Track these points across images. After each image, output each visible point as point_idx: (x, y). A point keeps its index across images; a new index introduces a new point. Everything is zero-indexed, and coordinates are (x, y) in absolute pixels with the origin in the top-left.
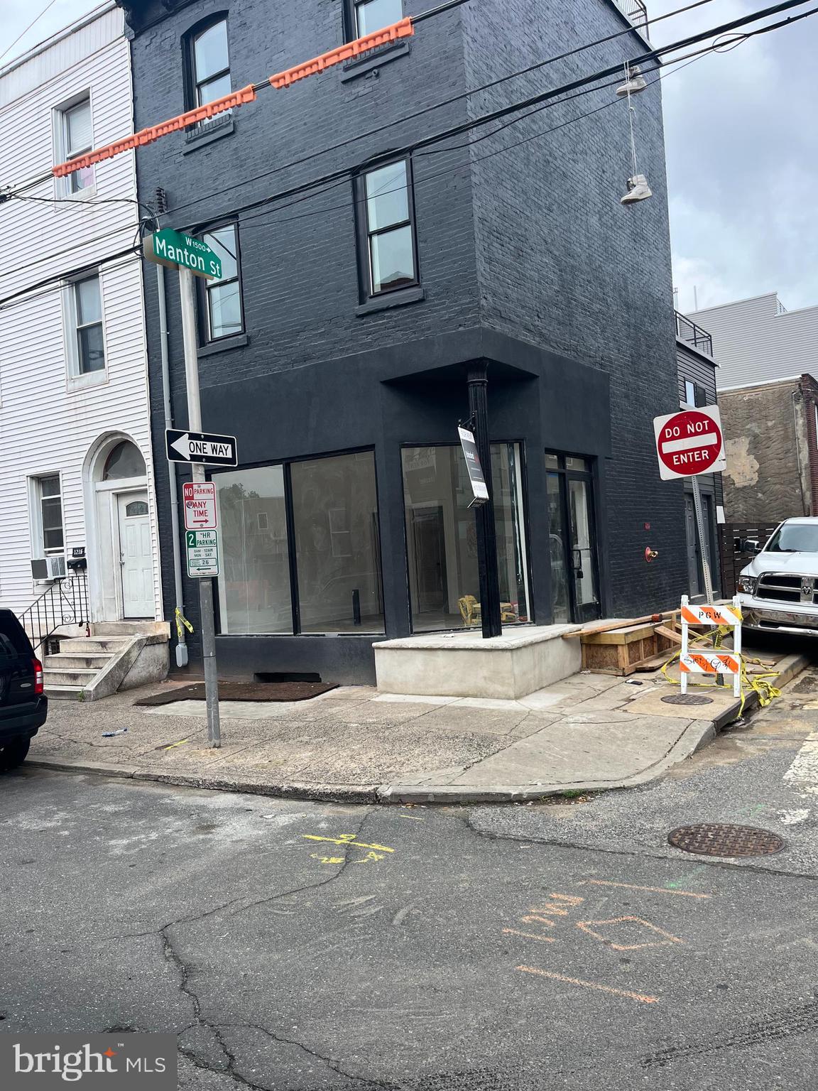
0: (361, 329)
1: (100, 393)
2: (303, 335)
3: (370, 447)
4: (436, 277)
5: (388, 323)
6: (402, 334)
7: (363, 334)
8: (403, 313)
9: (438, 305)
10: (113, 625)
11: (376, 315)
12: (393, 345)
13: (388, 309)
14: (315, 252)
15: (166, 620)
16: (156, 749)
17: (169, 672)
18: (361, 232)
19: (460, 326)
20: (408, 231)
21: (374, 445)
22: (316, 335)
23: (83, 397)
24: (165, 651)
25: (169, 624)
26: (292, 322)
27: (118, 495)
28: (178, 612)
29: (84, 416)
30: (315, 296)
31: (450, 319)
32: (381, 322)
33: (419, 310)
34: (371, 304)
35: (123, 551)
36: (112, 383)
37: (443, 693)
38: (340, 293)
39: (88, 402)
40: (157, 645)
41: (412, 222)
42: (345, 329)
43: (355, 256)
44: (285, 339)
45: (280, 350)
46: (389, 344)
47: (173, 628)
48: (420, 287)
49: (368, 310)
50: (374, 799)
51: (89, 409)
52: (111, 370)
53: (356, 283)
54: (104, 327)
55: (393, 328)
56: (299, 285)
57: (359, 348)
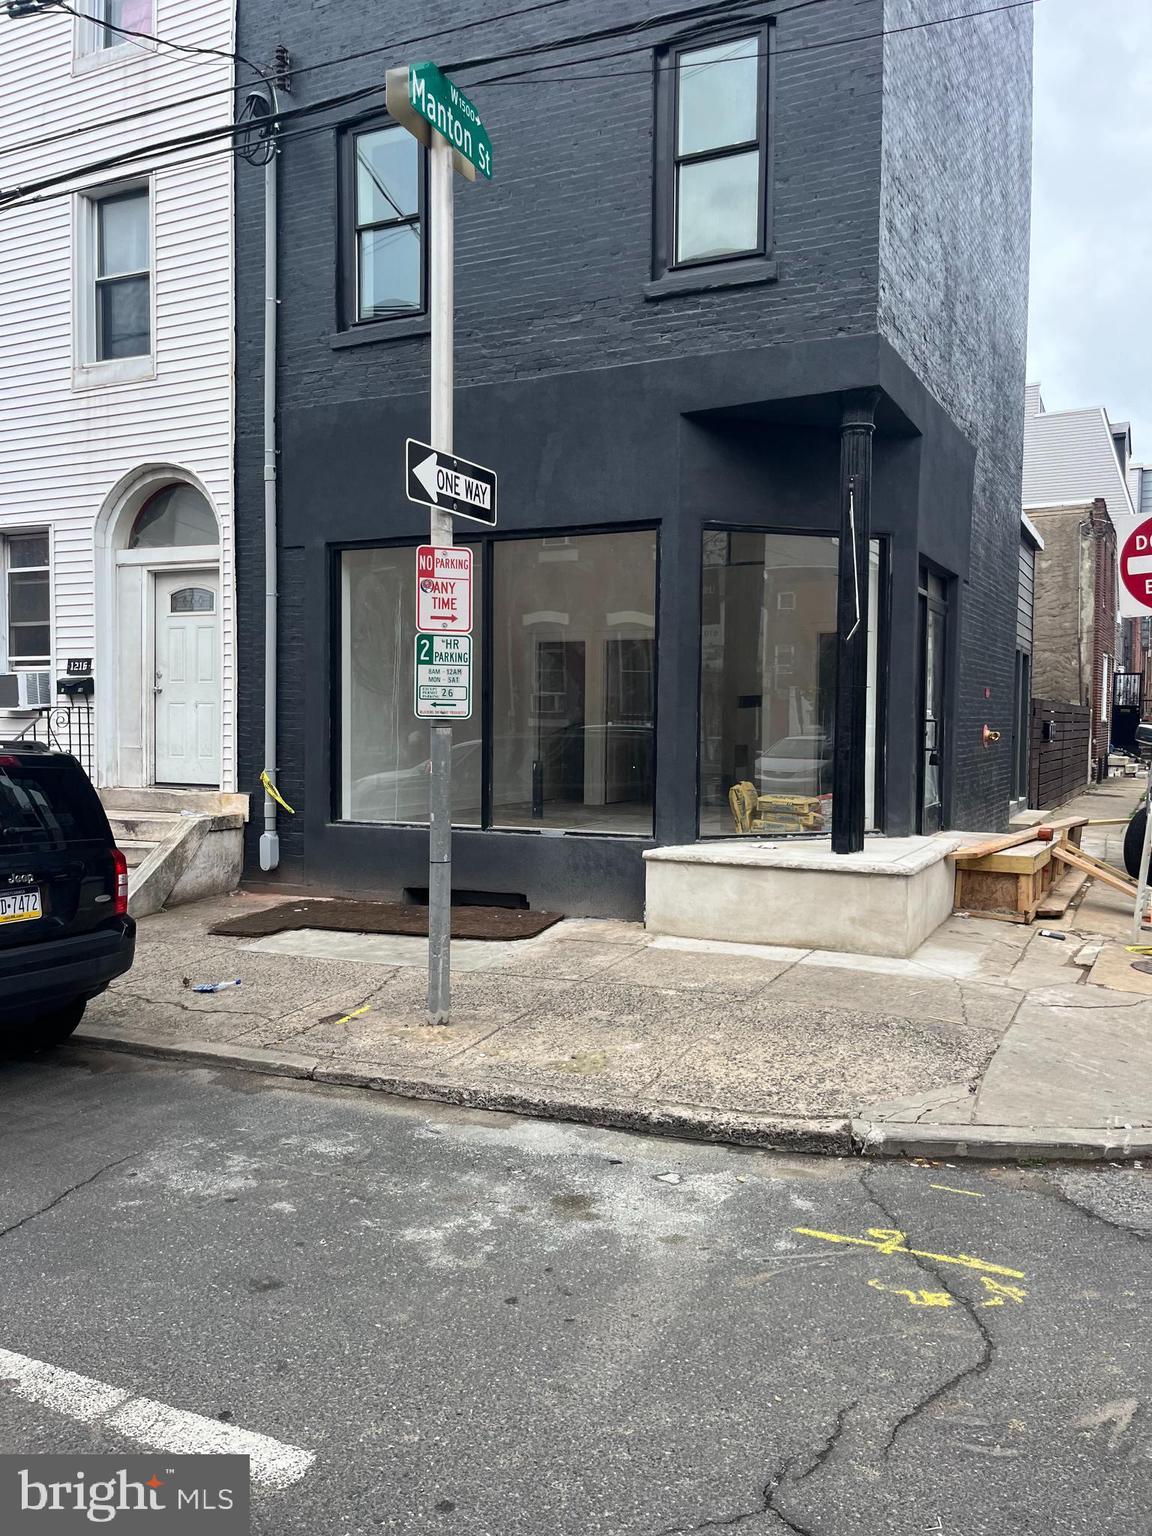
0: (651, 322)
1: (138, 396)
2: (539, 325)
3: (652, 524)
4: (802, 243)
5: (704, 315)
6: (731, 336)
7: (653, 331)
8: (735, 301)
9: (801, 291)
10: (137, 793)
11: (681, 301)
12: (710, 353)
13: (707, 291)
14: (573, 182)
15: (241, 789)
16: (322, 1021)
17: (241, 879)
18: (662, 156)
19: (841, 329)
20: (753, 159)
21: (660, 520)
22: (563, 326)
23: (104, 401)
24: (237, 844)
25: (247, 797)
26: (520, 300)
27: (156, 575)
28: (267, 777)
29: (102, 434)
30: (568, 259)
31: (822, 317)
32: (691, 312)
33: (763, 297)
34: (670, 281)
35: (161, 669)
36: (162, 380)
37: (770, 941)
38: (615, 258)
39: (112, 411)
40: (225, 833)
41: (763, 145)
42: (623, 320)
43: (650, 196)
44: (504, 328)
45: (495, 347)
46: (705, 350)
47: (256, 805)
48: (768, 259)
49: (668, 291)
50: (848, 1146)
51: (113, 422)
52: (162, 357)
53: (649, 242)
54: (152, 281)
55: (714, 324)
56: (538, 238)
57: (644, 354)
